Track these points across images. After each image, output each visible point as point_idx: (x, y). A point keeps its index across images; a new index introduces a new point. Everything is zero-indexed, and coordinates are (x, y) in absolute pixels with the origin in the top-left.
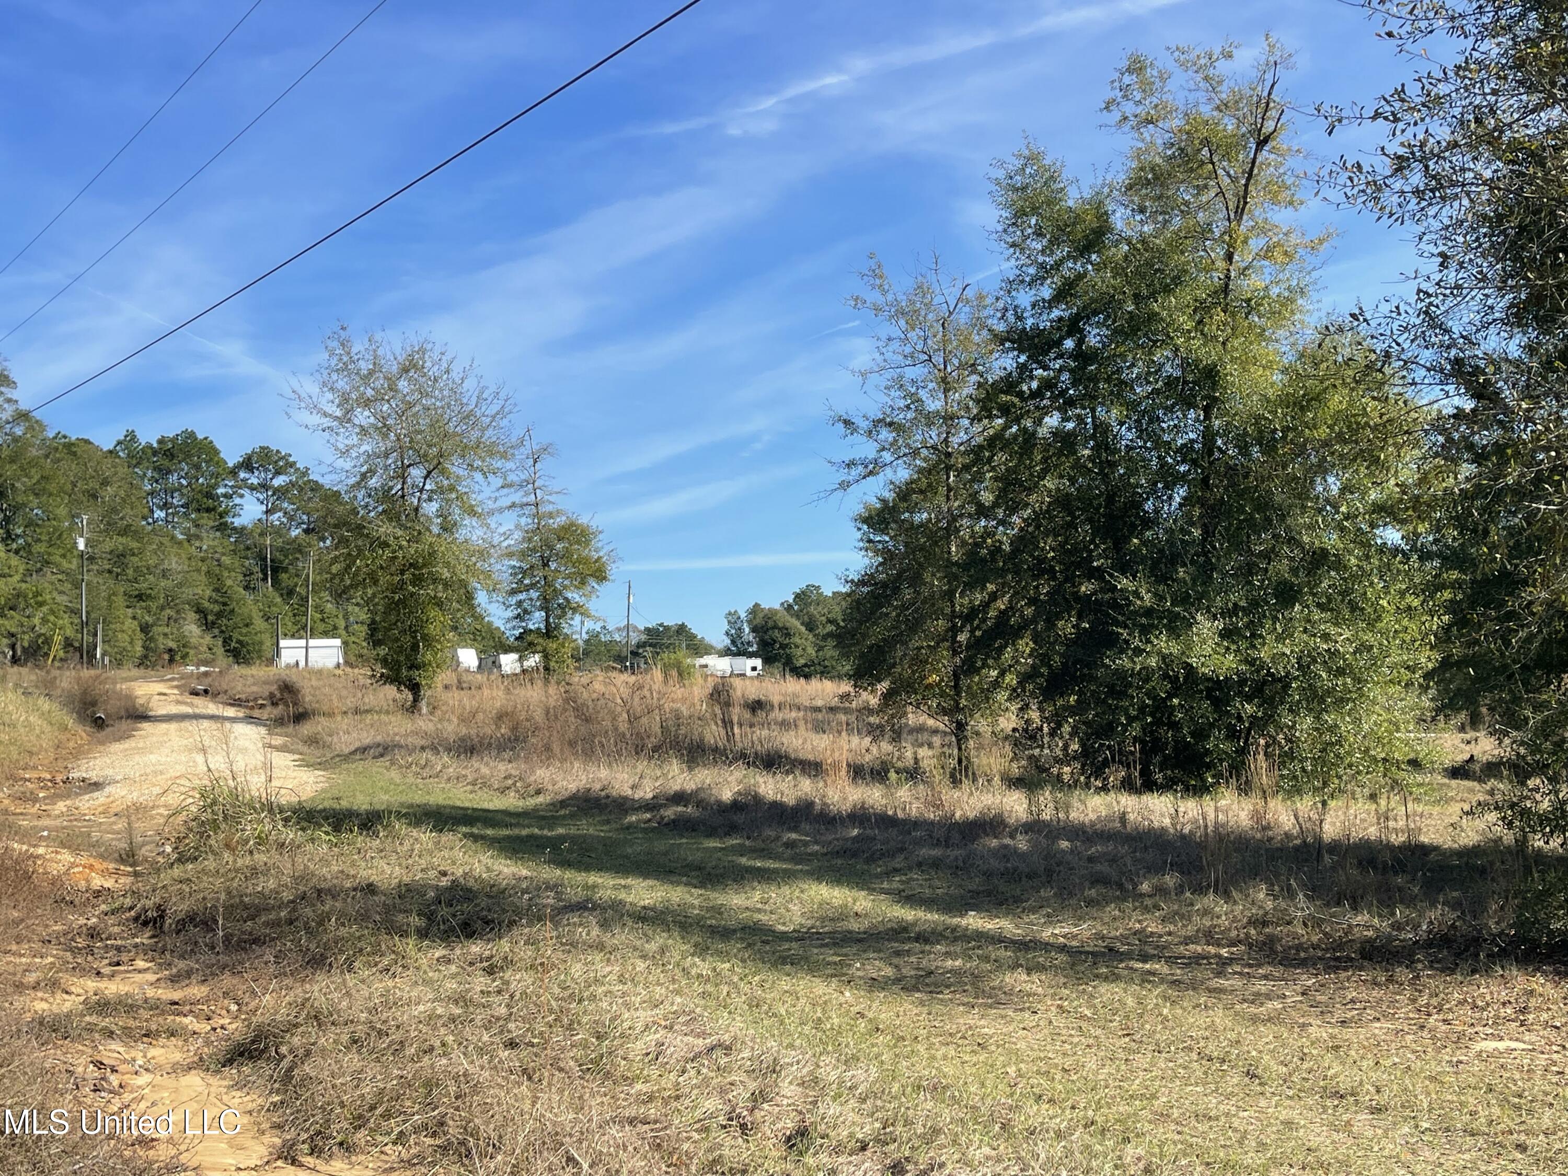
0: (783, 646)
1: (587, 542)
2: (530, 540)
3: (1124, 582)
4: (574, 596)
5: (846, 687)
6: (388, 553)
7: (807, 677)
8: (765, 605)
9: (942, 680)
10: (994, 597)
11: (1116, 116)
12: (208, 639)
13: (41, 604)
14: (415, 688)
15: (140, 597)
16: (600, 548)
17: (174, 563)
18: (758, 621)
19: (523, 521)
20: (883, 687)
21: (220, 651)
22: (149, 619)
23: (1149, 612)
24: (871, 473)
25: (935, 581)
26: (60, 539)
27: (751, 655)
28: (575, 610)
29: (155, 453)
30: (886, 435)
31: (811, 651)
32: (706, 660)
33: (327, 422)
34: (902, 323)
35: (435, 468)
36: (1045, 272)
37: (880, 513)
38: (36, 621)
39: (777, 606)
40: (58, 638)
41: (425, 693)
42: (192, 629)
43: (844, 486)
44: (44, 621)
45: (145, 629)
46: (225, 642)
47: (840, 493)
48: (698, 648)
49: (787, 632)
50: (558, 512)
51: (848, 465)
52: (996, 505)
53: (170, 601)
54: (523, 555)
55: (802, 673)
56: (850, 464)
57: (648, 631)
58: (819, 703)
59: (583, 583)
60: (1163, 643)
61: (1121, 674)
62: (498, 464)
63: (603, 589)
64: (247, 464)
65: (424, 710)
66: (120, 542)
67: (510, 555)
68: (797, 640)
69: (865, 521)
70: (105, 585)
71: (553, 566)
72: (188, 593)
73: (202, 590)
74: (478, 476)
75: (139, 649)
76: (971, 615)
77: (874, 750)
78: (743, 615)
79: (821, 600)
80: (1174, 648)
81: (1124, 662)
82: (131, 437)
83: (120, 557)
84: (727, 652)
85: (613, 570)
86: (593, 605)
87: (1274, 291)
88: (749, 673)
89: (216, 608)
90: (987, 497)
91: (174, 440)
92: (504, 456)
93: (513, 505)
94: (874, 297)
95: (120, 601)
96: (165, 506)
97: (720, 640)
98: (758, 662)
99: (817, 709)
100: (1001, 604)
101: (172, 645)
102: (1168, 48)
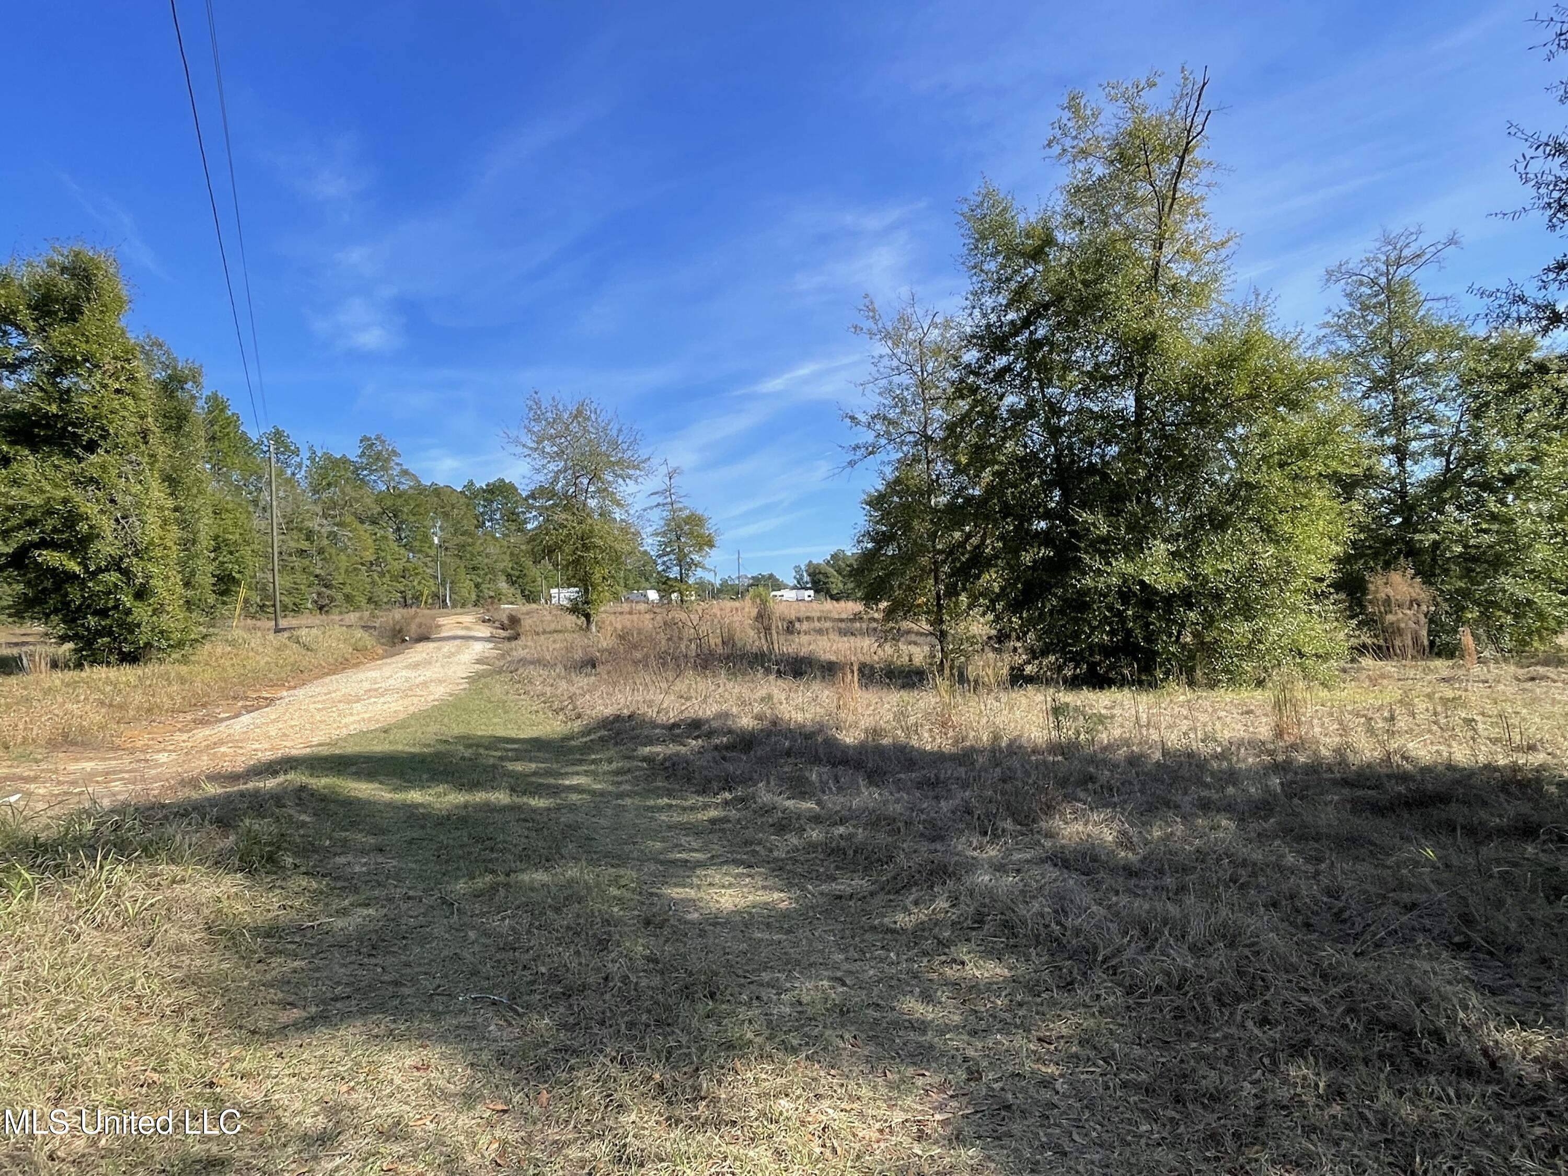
0: (825, 583)
1: (702, 526)
2: (669, 525)
3: (1085, 516)
4: (696, 557)
5: (859, 607)
6: (565, 532)
7: (837, 600)
8: (815, 562)
9: (928, 600)
10: (969, 536)
11: (1057, 149)
12: (512, 590)
13: (417, 574)
14: (587, 616)
15: (474, 569)
16: (710, 528)
17: (491, 550)
18: (811, 570)
19: (665, 514)
20: (884, 605)
21: (519, 596)
22: (480, 580)
23: (1105, 540)
24: (871, 453)
25: (921, 527)
26: (426, 538)
27: (807, 589)
28: (696, 565)
29: (484, 491)
30: (879, 426)
31: (841, 585)
32: (782, 592)
33: (527, 452)
34: (890, 343)
35: (595, 477)
36: (1000, 282)
37: (878, 498)
38: (415, 583)
39: (821, 562)
40: (426, 592)
41: (594, 618)
42: (503, 585)
43: (852, 464)
44: (419, 583)
45: (477, 586)
46: (522, 592)
47: (849, 469)
48: (778, 586)
49: (826, 575)
50: (686, 508)
51: (854, 449)
52: (968, 465)
53: (492, 571)
54: (664, 534)
55: (836, 598)
56: (856, 447)
57: (753, 578)
58: (844, 616)
59: (701, 549)
60: (1121, 564)
61: (1084, 592)
62: (631, 472)
63: (713, 552)
64: (532, 496)
65: (594, 629)
66: (462, 539)
67: (657, 534)
68: (832, 580)
69: (869, 503)
70: (452, 562)
71: (683, 540)
72: (501, 565)
73: (506, 564)
74: (620, 481)
75: (474, 597)
76: (950, 551)
77: (880, 651)
78: (803, 567)
79: (845, 557)
80: (1130, 569)
81: (1088, 581)
82: (471, 483)
83: (462, 547)
84: (795, 588)
85: (718, 540)
86: (707, 562)
87: (1194, 279)
88: (807, 599)
89: (517, 573)
90: (964, 460)
91: (494, 484)
92: (636, 467)
93: (658, 505)
94: (868, 324)
95: (462, 571)
96: (491, 520)
97: (793, 582)
98: (811, 593)
99: (842, 620)
100: (974, 541)
101: (492, 594)
102: (1100, 85)
